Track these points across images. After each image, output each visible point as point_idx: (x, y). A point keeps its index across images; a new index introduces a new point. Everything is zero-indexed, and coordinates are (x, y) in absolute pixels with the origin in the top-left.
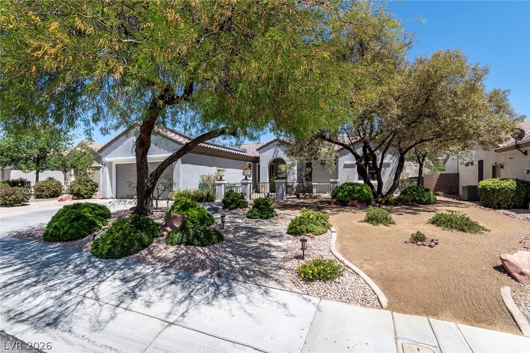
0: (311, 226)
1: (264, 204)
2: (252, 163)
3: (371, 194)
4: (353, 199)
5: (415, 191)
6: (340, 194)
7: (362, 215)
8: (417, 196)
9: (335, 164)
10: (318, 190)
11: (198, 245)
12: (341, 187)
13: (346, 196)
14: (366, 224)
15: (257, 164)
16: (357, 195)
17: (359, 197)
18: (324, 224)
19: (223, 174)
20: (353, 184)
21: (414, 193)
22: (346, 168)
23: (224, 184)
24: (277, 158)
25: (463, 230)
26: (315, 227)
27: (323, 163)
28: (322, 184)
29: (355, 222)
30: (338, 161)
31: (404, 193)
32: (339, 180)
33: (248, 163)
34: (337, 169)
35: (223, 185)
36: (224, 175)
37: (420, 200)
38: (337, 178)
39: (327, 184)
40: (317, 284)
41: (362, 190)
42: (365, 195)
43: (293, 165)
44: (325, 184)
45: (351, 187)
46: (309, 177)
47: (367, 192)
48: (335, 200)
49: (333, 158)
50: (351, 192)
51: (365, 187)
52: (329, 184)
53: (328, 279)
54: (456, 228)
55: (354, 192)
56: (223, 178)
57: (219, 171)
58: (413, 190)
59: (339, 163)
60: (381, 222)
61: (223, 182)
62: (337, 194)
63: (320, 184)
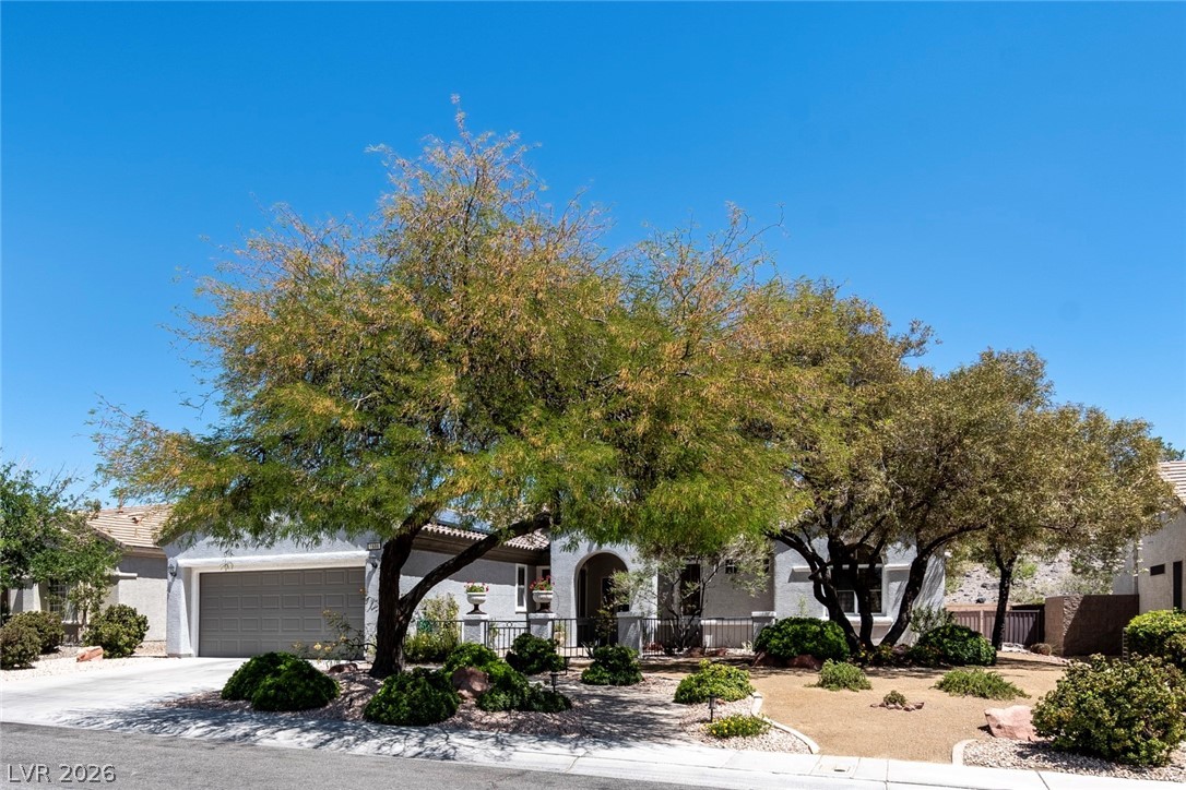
0: (719, 688)
1: (618, 658)
2: (526, 567)
3: (843, 641)
4: (804, 652)
5: (947, 637)
6: (774, 642)
7: (815, 678)
8: (951, 648)
9: (766, 570)
10: (719, 637)
11: (540, 710)
12: (778, 628)
13: (786, 646)
14: (820, 689)
15: (540, 568)
16: (811, 645)
17: (815, 647)
18: (740, 685)
19: (480, 598)
20: (804, 621)
21: (945, 640)
22: (795, 581)
23: (485, 621)
24: (599, 552)
25: (983, 696)
26: (725, 688)
27: (731, 569)
28: (732, 623)
29: (799, 687)
30: (773, 565)
31: (923, 641)
32: (775, 614)
33: (518, 565)
34: (771, 584)
35: (482, 624)
36: (483, 601)
37: (955, 655)
38: (772, 608)
39: (744, 623)
40: (733, 740)
41: (822, 632)
42: (829, 645)
43: (648, 573)
44: (738, 623)
45: (798, 628)
46: (694, 605)
47: (834, 637)
48: (763, 655)
49: (762, 556)
50: (798, 638)
51: (829, 628)
52: (750, 623)
53: (748, 734)
54: (973, 693)
55: (804, 637)
56: (480, 607)
57: (471, 590)
58: (944, 636)
59: (778, 568)
60: (846, 685)
61: (483, 617)
62: (767, 641)
63: (725, 623)
